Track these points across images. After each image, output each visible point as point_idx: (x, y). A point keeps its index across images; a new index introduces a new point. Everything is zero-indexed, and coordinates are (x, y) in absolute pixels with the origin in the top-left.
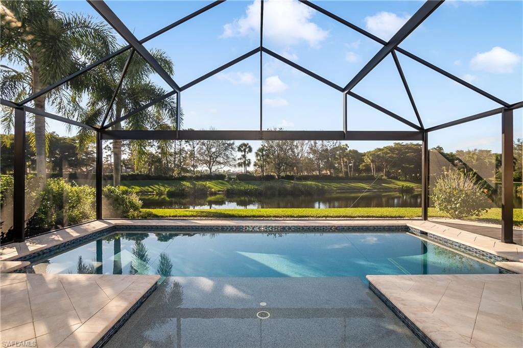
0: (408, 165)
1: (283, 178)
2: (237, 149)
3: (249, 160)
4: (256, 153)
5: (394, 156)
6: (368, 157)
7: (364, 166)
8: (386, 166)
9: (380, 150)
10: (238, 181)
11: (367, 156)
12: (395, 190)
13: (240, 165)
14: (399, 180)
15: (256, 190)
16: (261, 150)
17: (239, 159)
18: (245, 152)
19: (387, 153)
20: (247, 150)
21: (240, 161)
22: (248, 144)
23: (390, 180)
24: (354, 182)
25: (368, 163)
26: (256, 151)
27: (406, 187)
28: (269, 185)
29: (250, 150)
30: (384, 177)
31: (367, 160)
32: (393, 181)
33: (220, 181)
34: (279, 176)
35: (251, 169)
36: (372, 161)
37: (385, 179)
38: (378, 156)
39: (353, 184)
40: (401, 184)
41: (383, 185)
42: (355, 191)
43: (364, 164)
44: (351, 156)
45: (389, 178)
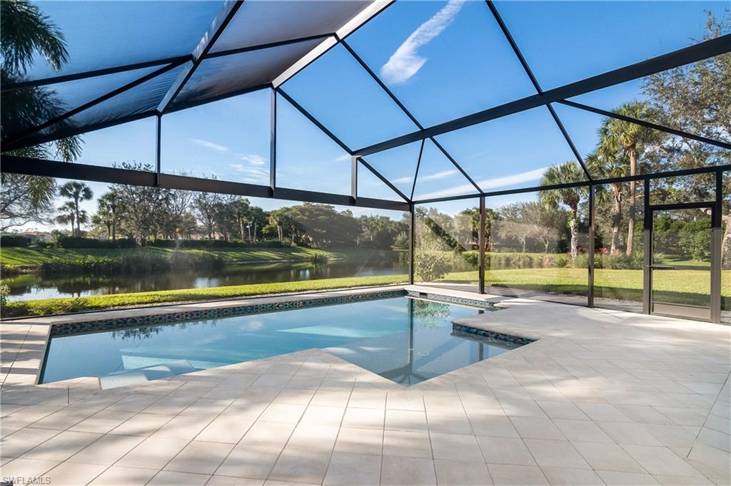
0: (319, 230)
1: (150, 243)
2: (58, 192)
3: (84, 212)
4: (100, 201)
5: (305, 218)
6: (274, 218)
7: (269, 229)
8: (296, 230)
9: (288, 209)
10: (62, 250)
11: (273, 216)
12: (307, 260)
13: (62, 220)
14: (310, 247)
15: (109, 264)
16: (111, 197)
17: (60, 209)
18: (76, 196)
19: (296, 215)
20: (81, 195)
21: (63, 213)
22: (83, 185)
23: (300, 247)
24: (258, 251)
25: (273, 226)
26: (101, 198)
27: (320, 256)
28: (135, 255)
29: (88, 195)
30: (293, 244)
31: (273, 222)
32: (303, 249)
33: (18, 248)
34: (143, 241)
35: (87, 228)
36: (280, 224)
37: (294, 247)
38: (286, 217)
39: (257, 253)
40: (313, 253)
41: (293, 253)
42: (261, 262)
43: (268, 226)
44: (254, 215)
45: (299, 246)
